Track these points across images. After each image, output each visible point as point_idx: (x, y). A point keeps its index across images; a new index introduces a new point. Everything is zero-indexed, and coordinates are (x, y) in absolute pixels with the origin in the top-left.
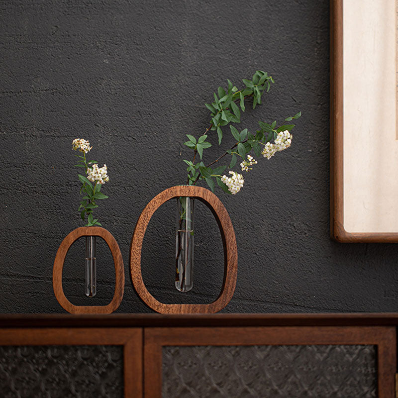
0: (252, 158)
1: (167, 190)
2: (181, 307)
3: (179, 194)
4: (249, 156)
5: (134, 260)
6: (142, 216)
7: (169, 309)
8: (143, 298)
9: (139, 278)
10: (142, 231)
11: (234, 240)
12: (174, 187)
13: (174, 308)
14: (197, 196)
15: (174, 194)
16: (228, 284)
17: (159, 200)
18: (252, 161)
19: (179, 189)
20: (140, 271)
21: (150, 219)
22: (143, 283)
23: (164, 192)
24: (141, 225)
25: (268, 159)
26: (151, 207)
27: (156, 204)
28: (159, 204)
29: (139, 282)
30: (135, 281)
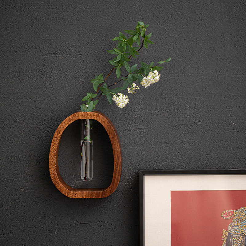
0: (135, 85)
1: (72, 115)
2: (83, 194)
3: (80, 118)
4: (134, 83)
5: (51, 163)
6: (56, 133)
7: (76, 195)
8: (58, 187)
9: (55, 174)
10: (56, 143)
11: (118, 148)
12: (77, 113)
13: (79, 194)
14: (92, 119)
15: (77, 118)
16: (115, 177)
17: (66, 122)
18: (135, 87)
19: (80, 114)
20: (55, 170)
21: (61, 135)
22: (57, 178)
23: (70, 117)
24: (55, 139)
25: (146, 87)
26: (62, 127)
27: (65, 125)
28: (67, 125)
29: (54, 177)
30: (52, 176)
